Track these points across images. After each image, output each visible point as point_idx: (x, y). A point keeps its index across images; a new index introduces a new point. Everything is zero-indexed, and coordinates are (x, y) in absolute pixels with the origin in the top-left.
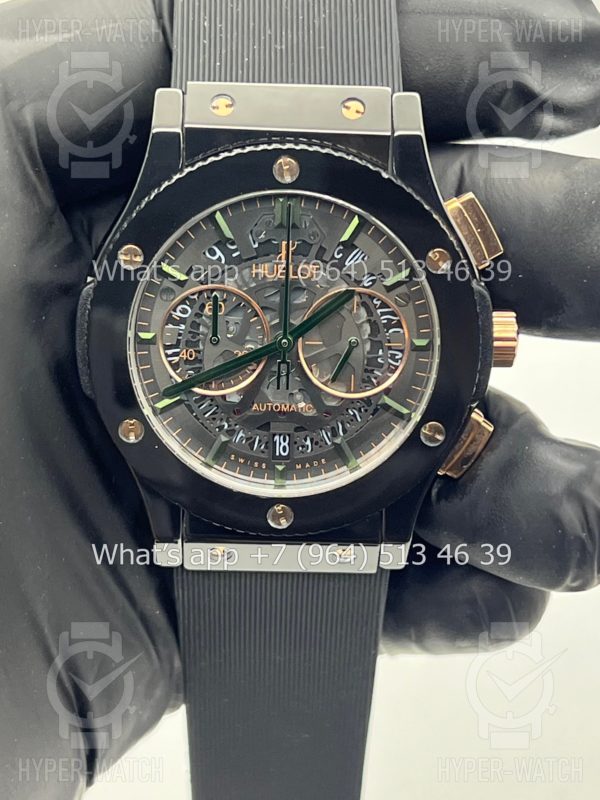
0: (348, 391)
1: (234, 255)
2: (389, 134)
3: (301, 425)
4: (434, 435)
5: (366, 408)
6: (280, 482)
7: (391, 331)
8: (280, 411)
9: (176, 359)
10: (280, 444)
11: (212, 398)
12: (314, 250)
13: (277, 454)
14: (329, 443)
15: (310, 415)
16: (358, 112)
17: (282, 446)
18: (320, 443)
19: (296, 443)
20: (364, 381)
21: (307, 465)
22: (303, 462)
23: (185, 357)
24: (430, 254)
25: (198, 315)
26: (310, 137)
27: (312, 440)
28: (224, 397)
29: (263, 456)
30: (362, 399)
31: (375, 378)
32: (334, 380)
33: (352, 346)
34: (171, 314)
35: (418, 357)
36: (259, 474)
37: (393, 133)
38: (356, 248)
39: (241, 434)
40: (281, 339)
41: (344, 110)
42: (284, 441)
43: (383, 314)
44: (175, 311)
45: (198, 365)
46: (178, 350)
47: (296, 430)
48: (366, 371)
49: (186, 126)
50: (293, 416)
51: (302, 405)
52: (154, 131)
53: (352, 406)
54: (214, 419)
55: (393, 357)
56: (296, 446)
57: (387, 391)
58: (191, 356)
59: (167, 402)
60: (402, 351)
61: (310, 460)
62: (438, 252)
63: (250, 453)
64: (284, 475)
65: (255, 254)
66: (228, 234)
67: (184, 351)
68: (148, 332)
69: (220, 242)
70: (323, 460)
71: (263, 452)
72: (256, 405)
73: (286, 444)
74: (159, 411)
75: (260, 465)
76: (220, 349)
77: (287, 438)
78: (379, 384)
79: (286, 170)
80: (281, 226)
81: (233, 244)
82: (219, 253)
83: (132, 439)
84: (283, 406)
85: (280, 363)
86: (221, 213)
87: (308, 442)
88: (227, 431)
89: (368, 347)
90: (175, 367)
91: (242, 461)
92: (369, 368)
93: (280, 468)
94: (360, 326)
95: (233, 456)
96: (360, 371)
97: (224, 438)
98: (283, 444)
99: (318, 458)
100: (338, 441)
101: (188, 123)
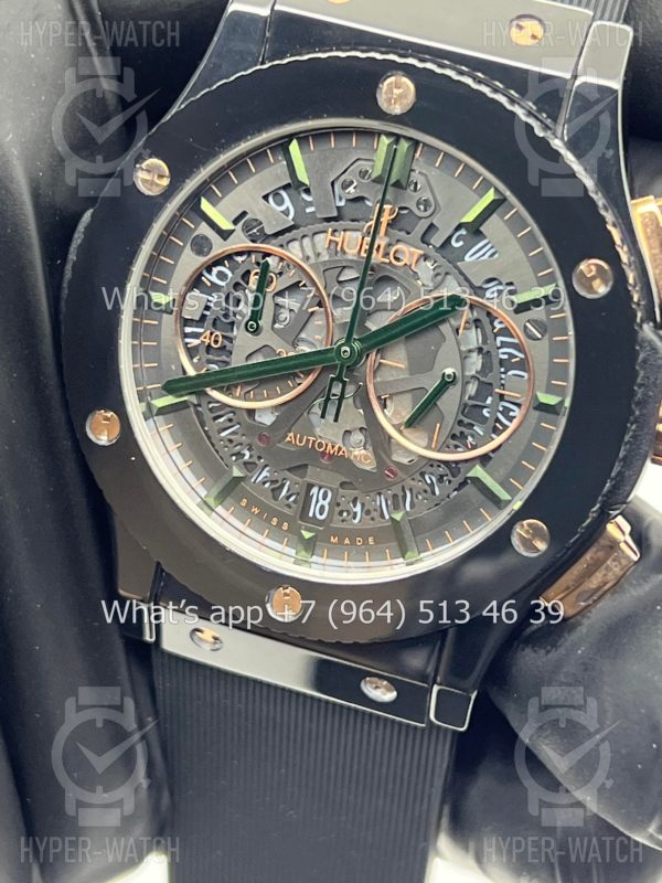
0: (428, 447)
1: (308, 210)
2: (568, 76)
3: (351, 478)
4: (532, 541)
5: (451, 478)
6: (303, 555)
7: (510, 373)
8: (323, 453)
9: (195, 342)
10: (317, 502)
11: (234, 410)
12: (422, 226)
13: (311, 515)
14: (387, 517)
15: (368, 468)
16: (534, 37)
17: (320, 503)
18: (374, 514)
19: (338, 505)
20: (454, 437)
21: (347, 541)
22: (341, 534)
23: (207, 341)
24: (583, 266)
25: (237, 286)
27: (363, 505)
28: (251, 412)
29: (286, 510)
30: (446, 463)
31: (473, 436)
32: (410, 423)
33: (445, 384)
34: (201, 275)
35: (540, 420)
36: (277, 534)
37: (575, 77)
38: (485, 237)
39: (265, 473)
40: (343, 345)
41: (514, 30)
42: (324, 499)
43: (504, 344)
44: (210, 272)
45: (224, 358)
46: (201, 330)
47: (343, 485)
48: (460, 423)
49: (277, 8)
50: (340, 463)
52: (231, 8)
53: (430, 470)
54: (231, 441)
55: (506, 412)
56: (338, 509)
57: (484, 459)
58: (216, 342)
59: (169, 400)
60: (519, 405)
61: (353, 534)
62: (596, 265)
63: (272, 504)
64: (310, 546)
65: (335, 214)
66: (303, 176)
67: (209, 332)
68: (166, 293)
69: (289, 185)
70: (371, 539)
71: (289, 506)
72: (291, 434)
73: (326, 503)
74: (155, 412)
75: (279, 525)
76: (257, 342)
77: (330, 494)
78: (474, 447)
79: (397, 94)
80: (378, 180)
81: (307, 191)
82: (288, 203)
83: (103, 440)
84: (329, 446)
85: (333, 379)
86: (299, 144)
87: (358, 509)
88: (245, 463)
89: (472, 389)
90: (191, 352)
91: (256, 511)
92: (466, 420)
93: (307, 535)
94: (464, 357)
95: (244, 501)
96: (450, 420)
97: (237, 473)
98: (321, 502)
99: (364, 534)
100: (398, 516)
101: (282, 4)
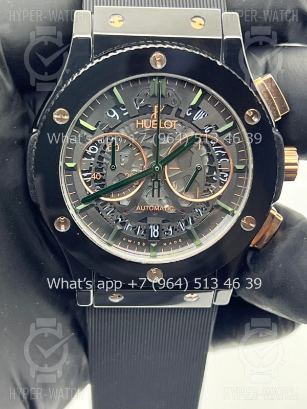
0: (196, 198)
1: (124, 114)
2: (221, 38)
3: (167, 218)
4: (249, 224)
5: (206, 207)
6: (154, 254)
7: (221, 160)
9: (89, 179)
10: (153, 230)
11: (111, 203)
12: (174, 110)
13: (152, 236)
14: (183, 230)
15: (172, 212)
16: (200, 24)
17: (154, 232)
18: (178, 230)
19: (163, 230)
20: (205, 191)
21: (170, 243)
22: (165, 241)
23: (95, 178)
24: (247, 113)
25: (103, 152)
26: (171, 40)
27: (173, 228)
28: (119, 202)
29: (142, 238)
30: (204, 202)
31: (212, 189)
32: (187, 190)
33: (198, 170)
34: (86, 152)
35: (238, 176)
36: (141, 249)
37: (223, 37)
38: (200, 109)
39: (129, 225)
40: (155, 166)
41: (192, 23)
42: (156, 228)
43: (216, 150)
44: (88, 149)
45: (102, 183)
46: (90, 174)
47: (163, 221)
48: (206, 185)
49: (94, 33)
50: (161, 213)
51: (167, 207)
52: (74, 37)
53: (197, 206)
54: (112, 216)
55: (222, 176)
56: (163, 232)
57: (219, 197)
58: (98, 177)
59: (83, 206)
60: (228, 173)
61: (172, 240)
62: (251, 111)
63: (135, 236)
64: (155, 249)
65: (138, 114)
66: (122, 101)
67: (94, 174)
68: (72, 162)
69: (116, 106)
70: (180, 240)
71: (143, 236)
72: (138, 207)
73: (157, 230)
74: (79, 211)
75: (141, 244)
76: (116, 172)
77: (158, 227)
78: (214, 193)
79: (158, 61)
80: (154, 96)
81: (124, 107)
82: (115, 113)
83: (63, 229)
85: (154, 181)
86: (117, 88)
87: (171, 229)
88: (121, 223)
89: (207, 170)
90: (88, 184)
91: (130, 241)
92: (208, 183)
93: (154, 245)
94: (202, 158)
95: (124, 239)
96: (202, 185)
97: (119, 228)
98: (155, 230)
99: (177, 238)
100: (189, 228)
101: (96, 32)
